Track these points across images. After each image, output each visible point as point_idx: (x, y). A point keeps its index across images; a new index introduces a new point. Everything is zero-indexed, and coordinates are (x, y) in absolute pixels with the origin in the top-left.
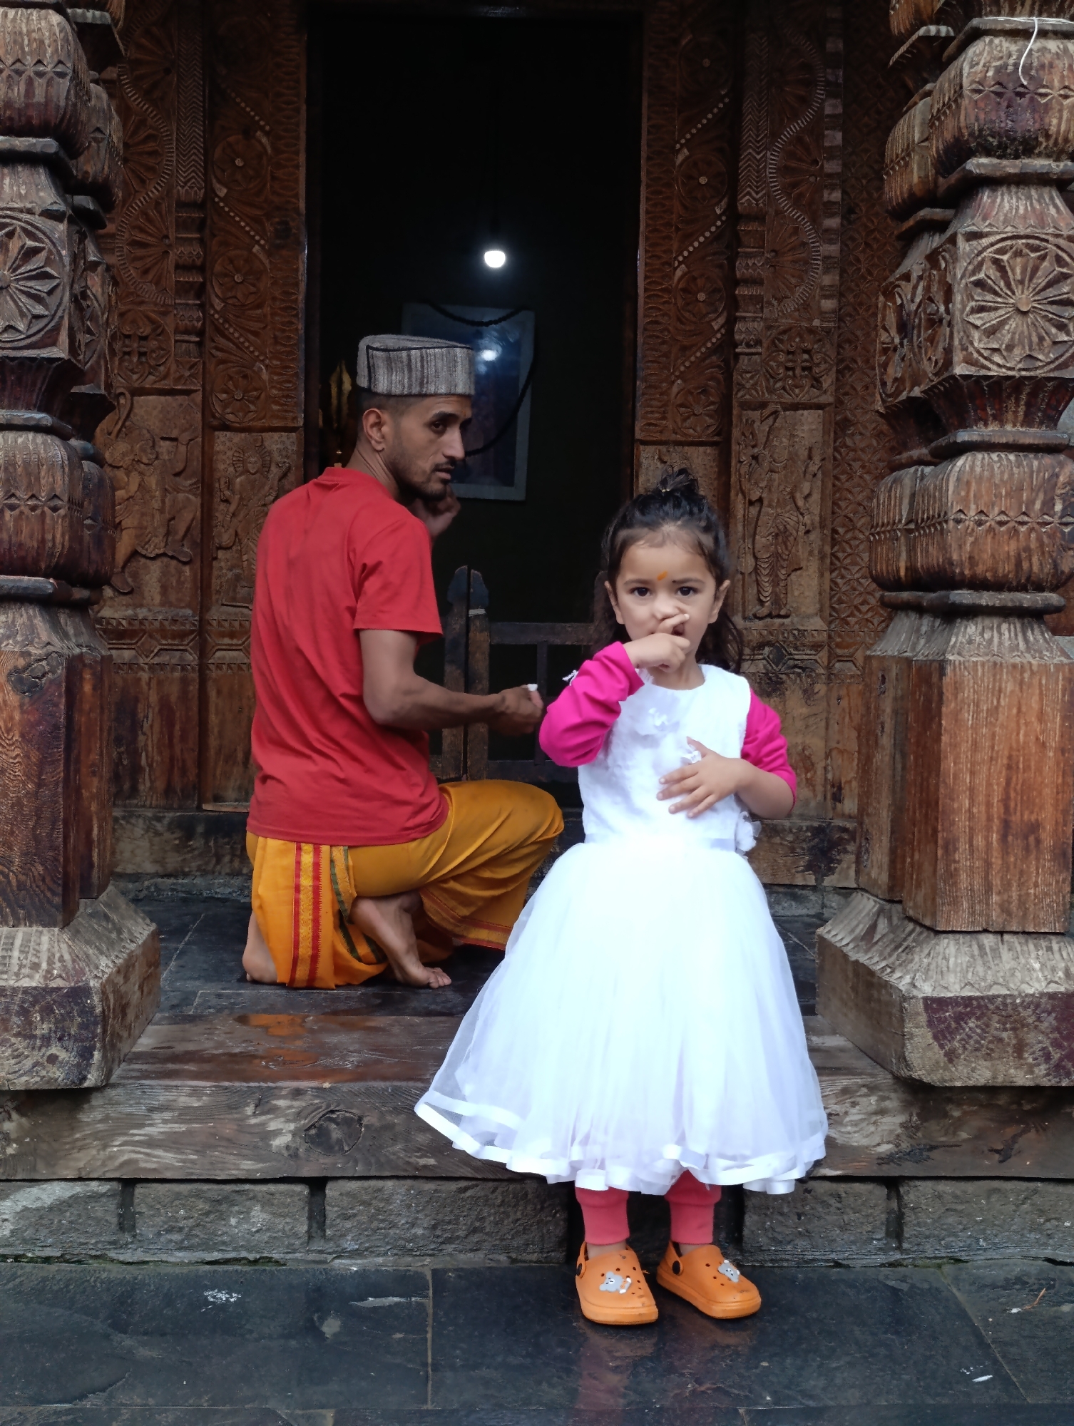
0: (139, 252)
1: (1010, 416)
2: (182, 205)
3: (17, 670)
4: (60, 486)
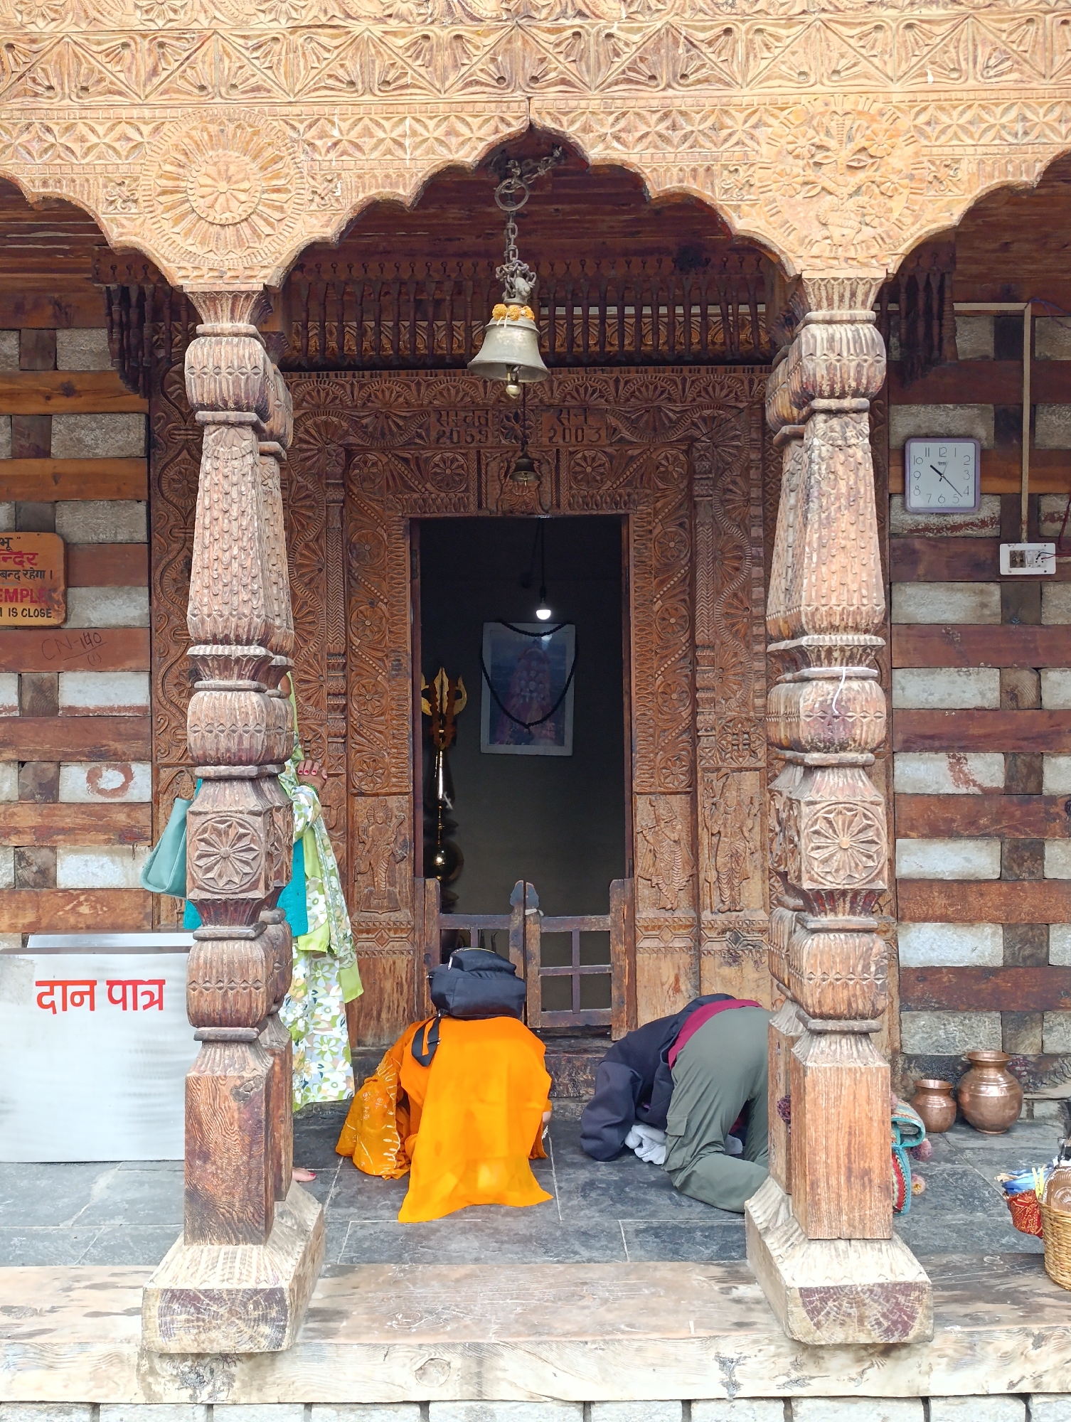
0: (304, 686)
1: (841, 909)
2: (330, 655)
3: (236, 1087)
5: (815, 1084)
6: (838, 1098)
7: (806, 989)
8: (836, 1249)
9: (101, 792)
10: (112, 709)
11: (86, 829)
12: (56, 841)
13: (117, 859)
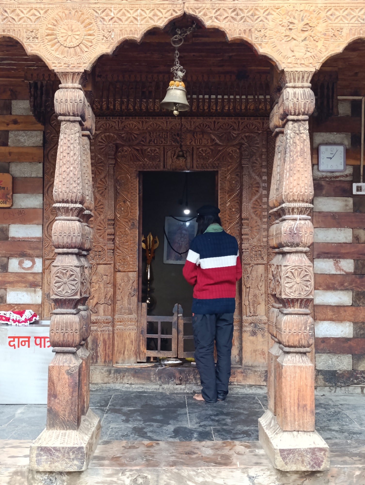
0: (99, 231)
1: (296, 306)
2: (109, 220)
3: (67, 370)
4: (78, 327)
5: (286, 372)
6: (295, 377)
7: (283, 336)
8: (293, 435)
9: (24, 268)
10: (28, 238)
11: (18, 282)
12: (6, 286)
13: (29, 293)
